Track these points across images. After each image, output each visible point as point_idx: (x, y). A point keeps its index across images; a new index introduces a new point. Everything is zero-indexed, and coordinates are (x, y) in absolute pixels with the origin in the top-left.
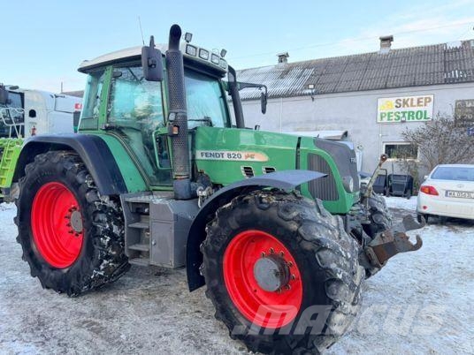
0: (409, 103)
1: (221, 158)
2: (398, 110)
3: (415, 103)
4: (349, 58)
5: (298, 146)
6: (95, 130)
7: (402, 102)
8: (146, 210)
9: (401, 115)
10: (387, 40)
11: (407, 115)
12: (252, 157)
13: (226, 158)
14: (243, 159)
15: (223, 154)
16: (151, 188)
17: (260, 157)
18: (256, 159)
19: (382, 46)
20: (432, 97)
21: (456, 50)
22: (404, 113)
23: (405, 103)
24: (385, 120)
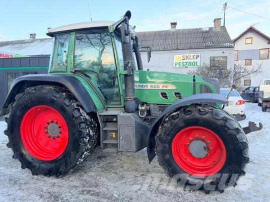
0: (189, 57)
1: (146, 88)
2: (184, 61)
3: (192, 58)
4: (155, 32)
5: (194, 80)
6: (65, 72)
7: (185, 57)
8: (115, 120)
9: (185, 64)
10: (174, 24)
11: (188, 64)
12: (166, 87)
13: (149, 87)
14: (161, 88)
15: (147, 86)
16: (106, 106)
17: (171, 87)
18: (168, 88)
19: (172, 27)
20: (199, 55)
21: (207, 32)
22: (186, 63)
23: (187, 57)
24: (177, 66)
